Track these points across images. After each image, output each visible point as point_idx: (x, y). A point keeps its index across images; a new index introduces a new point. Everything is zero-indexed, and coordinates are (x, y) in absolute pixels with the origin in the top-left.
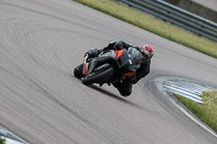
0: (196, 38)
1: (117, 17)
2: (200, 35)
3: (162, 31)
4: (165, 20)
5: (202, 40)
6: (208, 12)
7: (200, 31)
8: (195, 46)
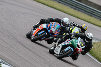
0: (90, 17)
1: (53, 7)
2: (91, 16)
3: (74, 14)
4: (75, 9)
5: (92, 18)
6: (95, 5)
7: (92, 14)
8: (89, 21)
